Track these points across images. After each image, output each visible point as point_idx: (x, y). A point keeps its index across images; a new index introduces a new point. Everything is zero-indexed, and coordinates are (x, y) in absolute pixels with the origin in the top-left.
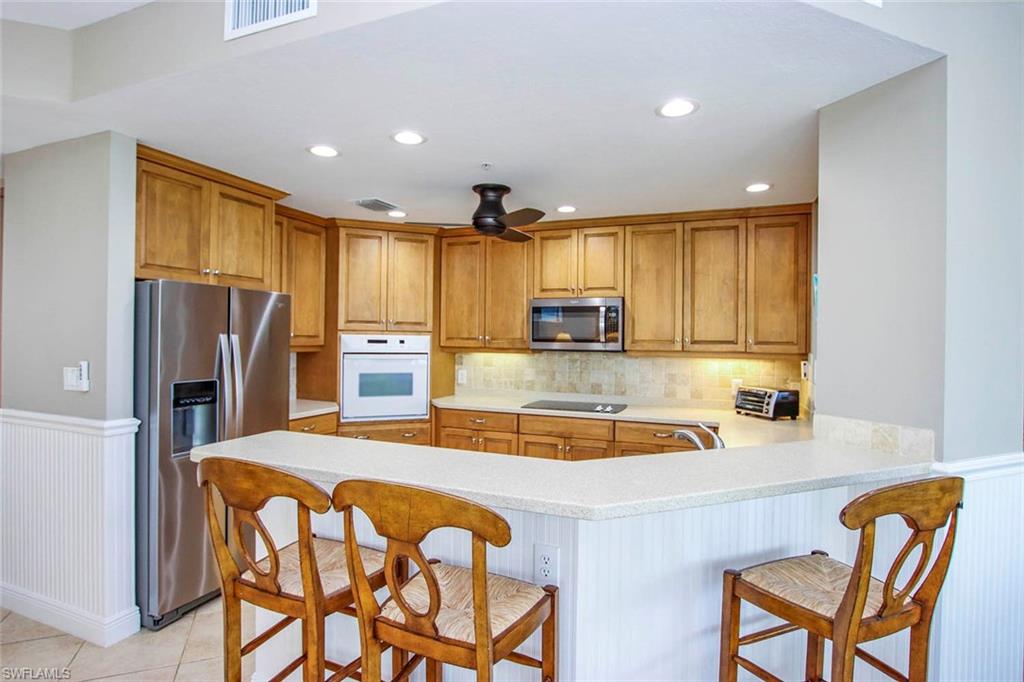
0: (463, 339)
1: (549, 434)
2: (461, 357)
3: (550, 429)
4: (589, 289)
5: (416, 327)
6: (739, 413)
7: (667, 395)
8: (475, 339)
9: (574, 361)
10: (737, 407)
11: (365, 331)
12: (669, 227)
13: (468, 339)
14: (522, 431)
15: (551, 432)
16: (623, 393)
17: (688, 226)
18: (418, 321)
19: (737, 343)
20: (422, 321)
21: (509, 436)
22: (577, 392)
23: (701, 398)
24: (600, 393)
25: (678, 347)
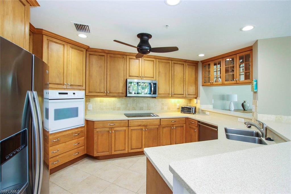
0: (97, 92)
1: (140, 126)
2: (90, 99)
3: (140, 124)
4: (145, 77)
5: (78, 87)
6: (181, 113)
7: (161, 109)
8: (102, 92)
9: (134, 100)
10: (181, 111)
11: (57, 89)
12: (168, 61)
13: (99, 92)
14: (129, 126)
15: (141, 125)
16: (150, 109)
17: (173, 62)
18: (79, 85)
19: (184, 95)
20: (81, 85)
21: (124, 128)
22: (135, 110)
23: (170, 109)
24: (143, 110)
25: (170, 96)
